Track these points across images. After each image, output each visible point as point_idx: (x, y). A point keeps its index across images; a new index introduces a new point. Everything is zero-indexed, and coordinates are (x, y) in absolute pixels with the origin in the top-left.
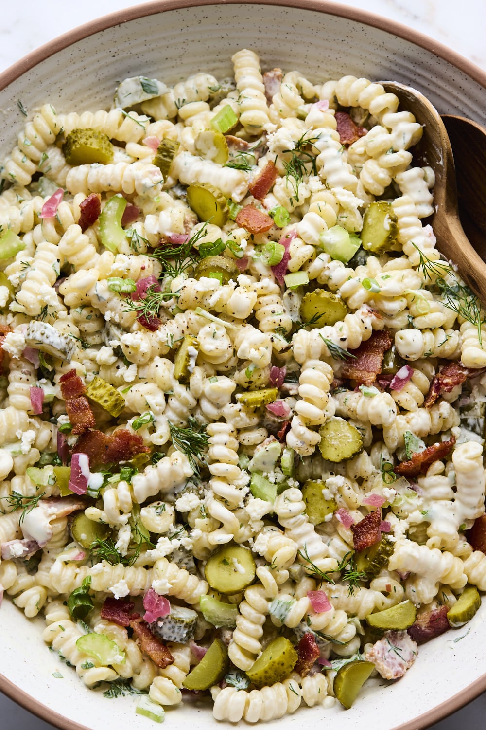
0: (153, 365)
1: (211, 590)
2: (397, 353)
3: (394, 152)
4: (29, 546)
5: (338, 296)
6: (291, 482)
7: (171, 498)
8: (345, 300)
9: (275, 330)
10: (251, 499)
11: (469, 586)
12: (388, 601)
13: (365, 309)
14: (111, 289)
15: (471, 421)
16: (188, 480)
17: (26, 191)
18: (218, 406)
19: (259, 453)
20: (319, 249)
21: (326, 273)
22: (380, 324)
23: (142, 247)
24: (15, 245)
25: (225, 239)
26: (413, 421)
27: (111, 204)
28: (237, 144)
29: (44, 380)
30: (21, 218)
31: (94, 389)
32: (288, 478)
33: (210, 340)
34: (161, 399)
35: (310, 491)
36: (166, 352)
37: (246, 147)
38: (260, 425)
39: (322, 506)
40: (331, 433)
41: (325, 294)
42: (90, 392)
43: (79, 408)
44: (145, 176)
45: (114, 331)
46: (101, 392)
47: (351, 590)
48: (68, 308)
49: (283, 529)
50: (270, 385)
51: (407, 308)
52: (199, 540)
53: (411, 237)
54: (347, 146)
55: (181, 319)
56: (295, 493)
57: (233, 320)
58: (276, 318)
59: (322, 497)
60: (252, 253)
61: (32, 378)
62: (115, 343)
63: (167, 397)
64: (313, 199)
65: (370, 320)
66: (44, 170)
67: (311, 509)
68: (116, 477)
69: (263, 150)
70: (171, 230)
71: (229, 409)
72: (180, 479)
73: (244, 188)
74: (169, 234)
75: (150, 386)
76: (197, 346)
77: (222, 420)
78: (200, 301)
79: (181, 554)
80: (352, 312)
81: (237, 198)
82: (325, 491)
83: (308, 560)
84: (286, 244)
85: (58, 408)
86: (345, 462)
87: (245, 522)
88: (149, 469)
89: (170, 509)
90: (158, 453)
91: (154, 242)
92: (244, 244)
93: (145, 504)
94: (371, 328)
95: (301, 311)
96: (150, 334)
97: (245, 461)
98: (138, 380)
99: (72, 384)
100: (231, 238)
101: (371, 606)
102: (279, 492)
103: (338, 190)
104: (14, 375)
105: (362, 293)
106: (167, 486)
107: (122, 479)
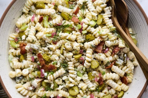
0: (56, 51)
1: (70, 95)
2: (105, 45)
3: (103, 4)
4: (33, 88)
5: (93, 35)
6: (85, 73)
7: (61, 77)
8: (94, 36)
9: (81, 43)
10: (77, 77)
11: (122, 90)
12: (106, 95)
13: (98, 38)
14: (47, 36)
15: (121, 58)
16: (64, 74)
17: (28, 14)
18: (70, 59)
19: (79, 67)
20: (89, 25)
21: (90, 30)
22: (102, 40)
23: (52, 26)
24: (26, 27)
25: (69, 24)
26: (109, 59)
27: (45, 17)
28: (71, 3)
29: (34, 55)
30: (27, 21)
31: (44, 56)
32: (84, 72)
33: (67, 46)
34: (58, 58)
35: (89, 74)
36: (58, 48)
37: (72, 4)
38: (78, 62)
39: (92, 77)
40: (93, 63)
41: (90, 35)
42: (44, 57)
43: (41, 61)
44: (52, 12)
45: (48, 44)
46: (46, 57)
47: (98, 93)
48: (38, 39)
49: (84, 82)
50: (80, 53)
51: (107, 36)
52: (68, 85)
53: (107, 22)
54: (93, 2)
55: (61, 41)
56: (86, 75)
57: (72, 41)
58: (81, 40)
59: (92, 75)
60: (75, 27)
61: (31, 54)
62: (48, 47)
63: (59, 57)
64: (87, 14)
65: (100, 40)
66: (31, 10)
67: (90, 78)
68: (50, 74)
69: (76, 4)
70: (58, 23)
71: (72, 59)
72: (63, 74)
73: (72, 12)
74: (58, 24)
75: (56, 55)
76: (65, 47)
77: (71, 61)
78: (65, 38)
79: (64, 88)
80: (96, 38)
81: (71, 15)
82: (92, 74)
83: (89, 88)
84: (82, 24)
85: (37, 60)
86: (96, 68)
87: (76, 81)
88: (56, 72)
89: (61, 80)
90: (58, 69)
91: (55, 25)
92: (73, 25)
93: (56, 79)
94: (100, 41)
95: (86, 38)
96: (55, 45)
97: (76, 69)
98: (53, 54)
99: (40, 56)
100: (70, 24)
101: (102, 96)
102: (83, 75)
103: (92, 12)
104: (28, 54)
105: (98, 34)
106: (60, 75)
107: (51, 74)
